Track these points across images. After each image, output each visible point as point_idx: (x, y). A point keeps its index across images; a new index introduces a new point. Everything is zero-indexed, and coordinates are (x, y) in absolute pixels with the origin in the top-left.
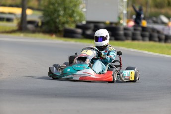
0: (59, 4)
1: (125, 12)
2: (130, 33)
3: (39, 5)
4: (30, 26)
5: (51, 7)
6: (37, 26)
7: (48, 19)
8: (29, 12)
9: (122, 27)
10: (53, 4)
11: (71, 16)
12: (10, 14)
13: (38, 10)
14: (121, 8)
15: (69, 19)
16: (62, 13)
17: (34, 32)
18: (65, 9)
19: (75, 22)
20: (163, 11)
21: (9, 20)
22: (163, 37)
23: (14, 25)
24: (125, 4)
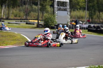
0: (49, 19)
1: (69, 21)
2: (71, 27)
3: (42, 19)
4: (40, 26)
5: (47, 20)
6: (42, 26)
7: (46, 23)
8: (39, 21)
9: (69, 25)
10: (47, 19)
11: (53, 22)
12: (34, 22)
13: (42, 21)
14: (68, 19)
15: (52, 23)
16: (50, 22)
17: (42, 28)
18: (51, 20)
19: (54, 24)
20: (80, 20)
21: (33, 24)
22: (81, 28)
23: (35, 25)
24: (69, 18)
